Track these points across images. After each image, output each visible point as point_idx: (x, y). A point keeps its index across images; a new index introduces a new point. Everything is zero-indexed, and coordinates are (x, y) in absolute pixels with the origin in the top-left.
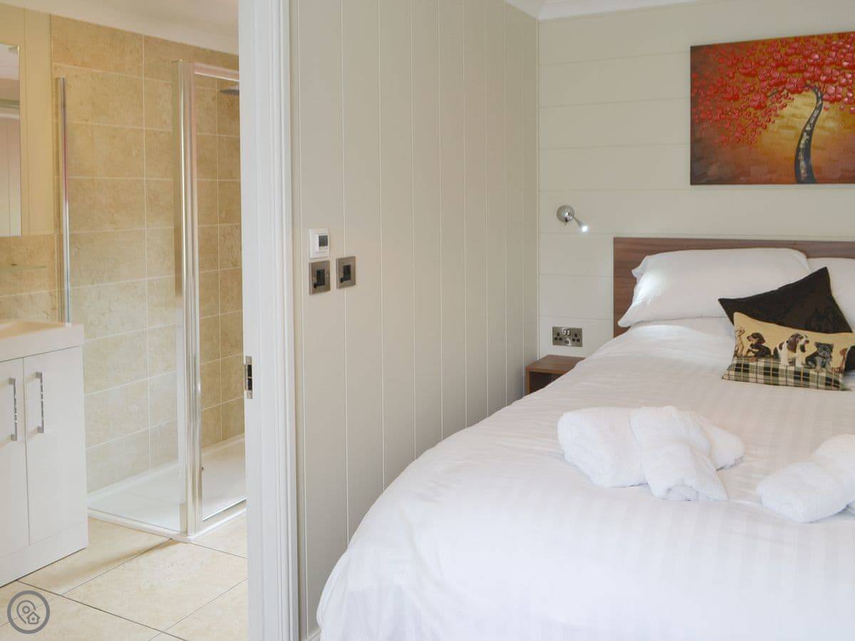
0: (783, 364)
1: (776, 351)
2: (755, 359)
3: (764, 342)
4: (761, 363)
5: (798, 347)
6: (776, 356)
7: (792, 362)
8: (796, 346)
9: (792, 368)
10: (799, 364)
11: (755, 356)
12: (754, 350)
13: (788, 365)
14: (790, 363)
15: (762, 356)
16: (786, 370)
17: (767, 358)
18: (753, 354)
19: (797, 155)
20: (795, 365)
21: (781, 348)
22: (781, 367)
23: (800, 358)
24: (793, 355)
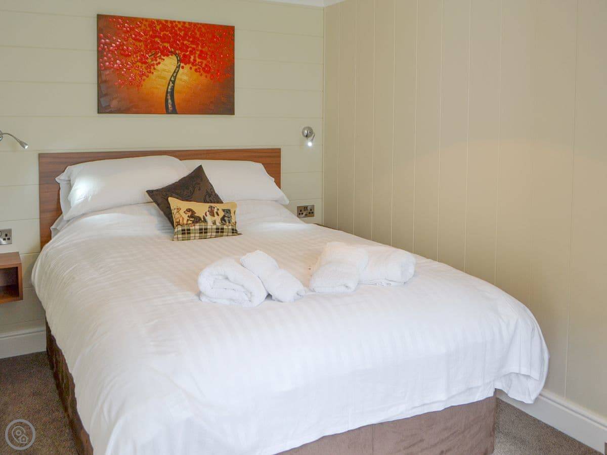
0: (210, 225)
1: (204, 218)
2: (193, 224)
3: (195, 213)
4: (197, 227)
5: (215, 214)
6: (205, 221)
7: (214, 223)
8: (214, 213)
9: (215, 227)
10: (218, 224)
11: (193, 223)
12: (191, 219)
13: (212, 224)
14: (213, 223)
15: (197, 222)
16: (212, 228)
17: (200, 222)
18: (191, 222)
19: (167, 96)
20: (216, 224)
21: (206, 216)
22: (209, 227)
23: (218, 219)
24: (214, 219)
